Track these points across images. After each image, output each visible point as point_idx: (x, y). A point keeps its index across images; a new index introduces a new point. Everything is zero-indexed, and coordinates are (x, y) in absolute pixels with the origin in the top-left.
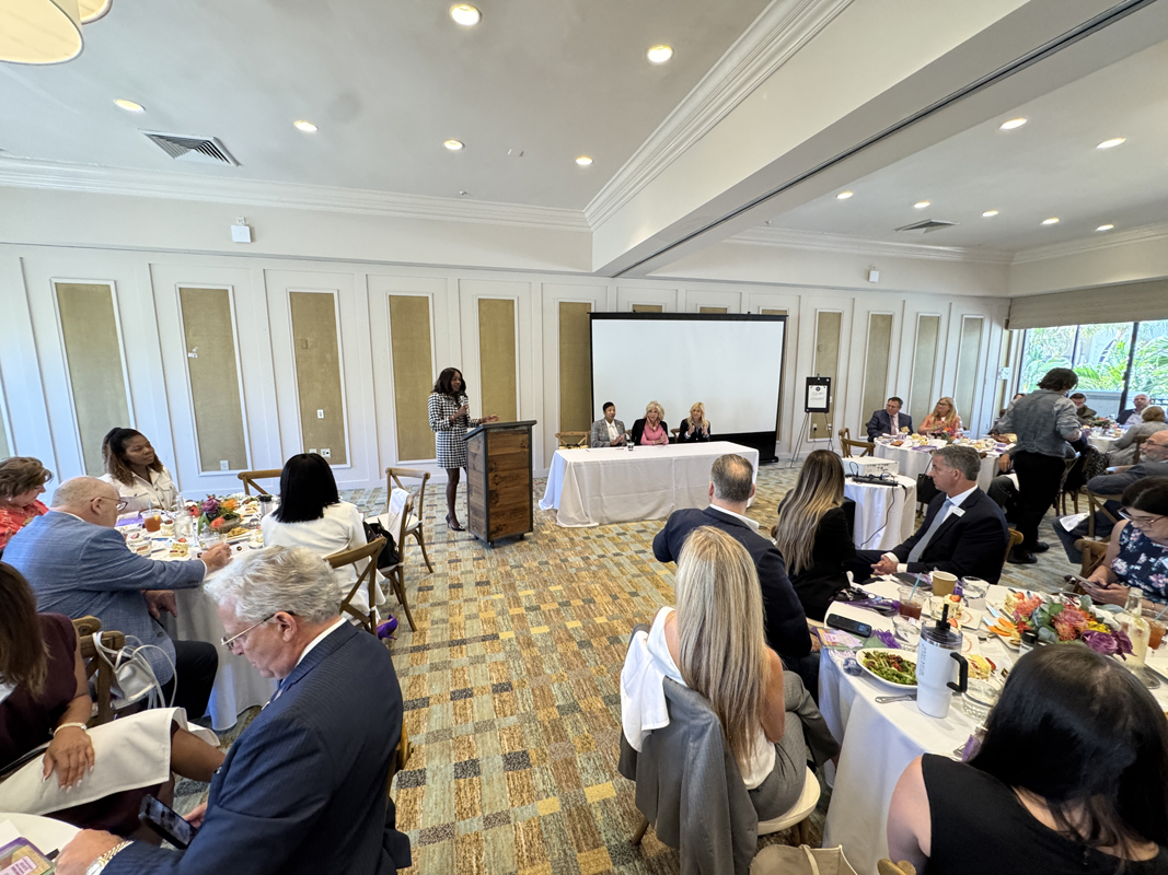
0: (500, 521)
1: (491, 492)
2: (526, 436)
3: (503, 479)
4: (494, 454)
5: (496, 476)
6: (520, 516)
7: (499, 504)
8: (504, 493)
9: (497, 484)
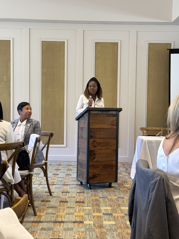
0: (96, 171)
1: (91, 151)
2: (115, 118)
3: (99, 144)
4: (93, 127)
5: (94, 141)
6: (109, 170)
7: (95, 160)
8: (99, 153)
9: (95, 147)
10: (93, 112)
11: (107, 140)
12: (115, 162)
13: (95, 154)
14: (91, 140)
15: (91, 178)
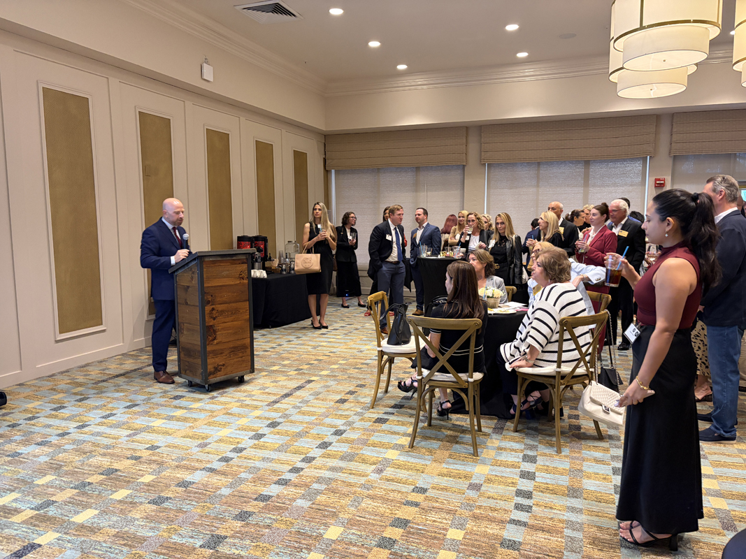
0: (219, 360)
1: (209, 328)
2: (245, 266)
3: (222, 312)
4: (209, 285)
5: (213, 309)
6: (241, 355)
7: (215, 341)
8: (222, 329)
9: (214, 319)
10: (207, 259)
11: (234, 305)
12: (249, 340)
13: (215, 332)
14: (208, 308)
15: (211, 373)
